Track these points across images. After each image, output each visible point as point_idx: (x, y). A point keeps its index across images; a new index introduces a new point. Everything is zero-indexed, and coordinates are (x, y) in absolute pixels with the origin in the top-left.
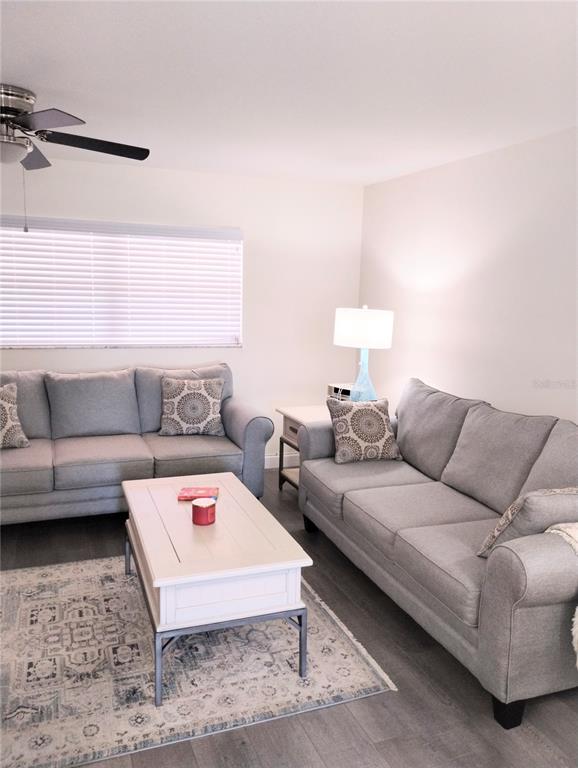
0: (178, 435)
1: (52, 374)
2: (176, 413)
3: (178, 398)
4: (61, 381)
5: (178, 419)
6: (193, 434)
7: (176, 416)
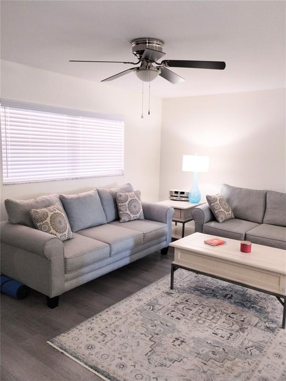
0: (129, 221)
1: (65, 196)
2: (128, 210)
3: (127, 203)
4: (72, 199)
5: (129, 213)
6: (135, 220)
7: (128, 212)
